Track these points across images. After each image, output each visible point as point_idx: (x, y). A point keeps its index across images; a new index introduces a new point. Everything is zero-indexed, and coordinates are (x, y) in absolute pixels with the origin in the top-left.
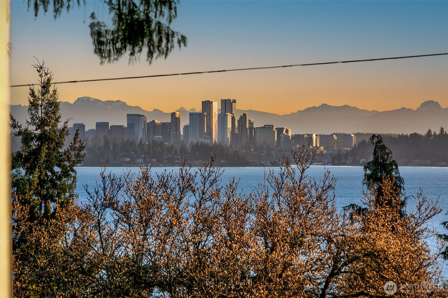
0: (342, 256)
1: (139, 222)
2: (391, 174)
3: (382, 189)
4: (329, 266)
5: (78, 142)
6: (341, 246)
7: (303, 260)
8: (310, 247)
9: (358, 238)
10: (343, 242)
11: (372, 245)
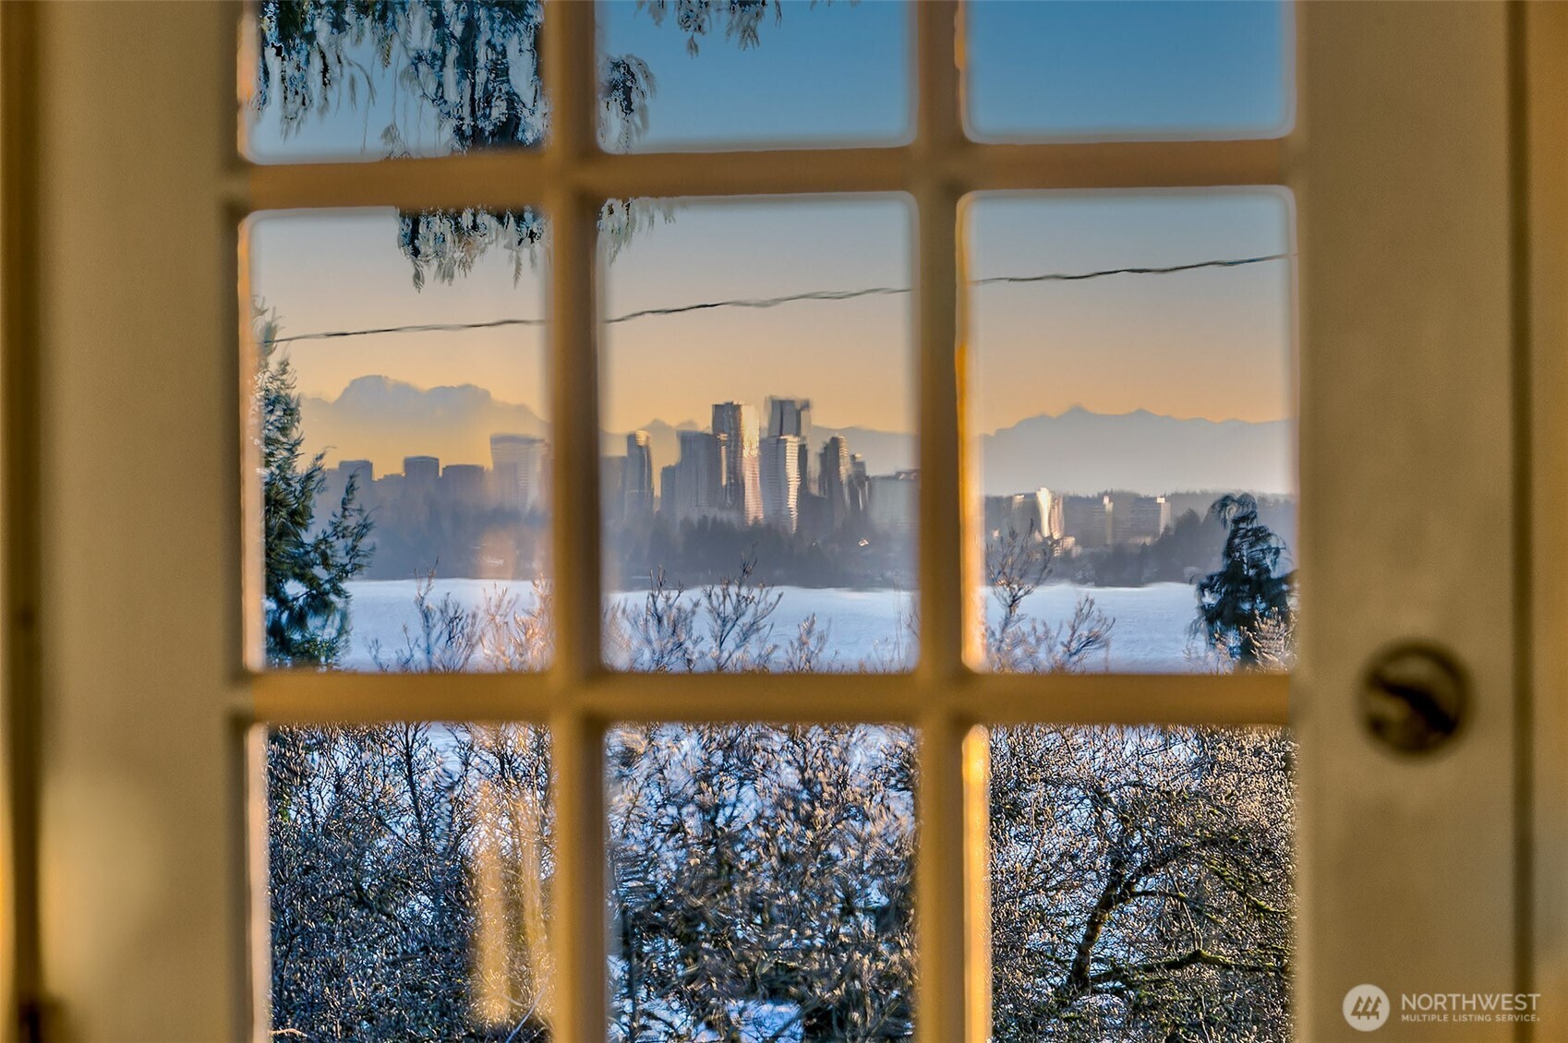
0: (1137, 845)
1: (534, 750)
2: (1285, 603)
3: (1253, 647)
4: (1098, 874)
5: (352, 513)
6: (1131, 815)
7: (1020, 857)
8: (1041, 818)
9: (1181, 791)
10: (1138, 803)
11: (1224, 812)
